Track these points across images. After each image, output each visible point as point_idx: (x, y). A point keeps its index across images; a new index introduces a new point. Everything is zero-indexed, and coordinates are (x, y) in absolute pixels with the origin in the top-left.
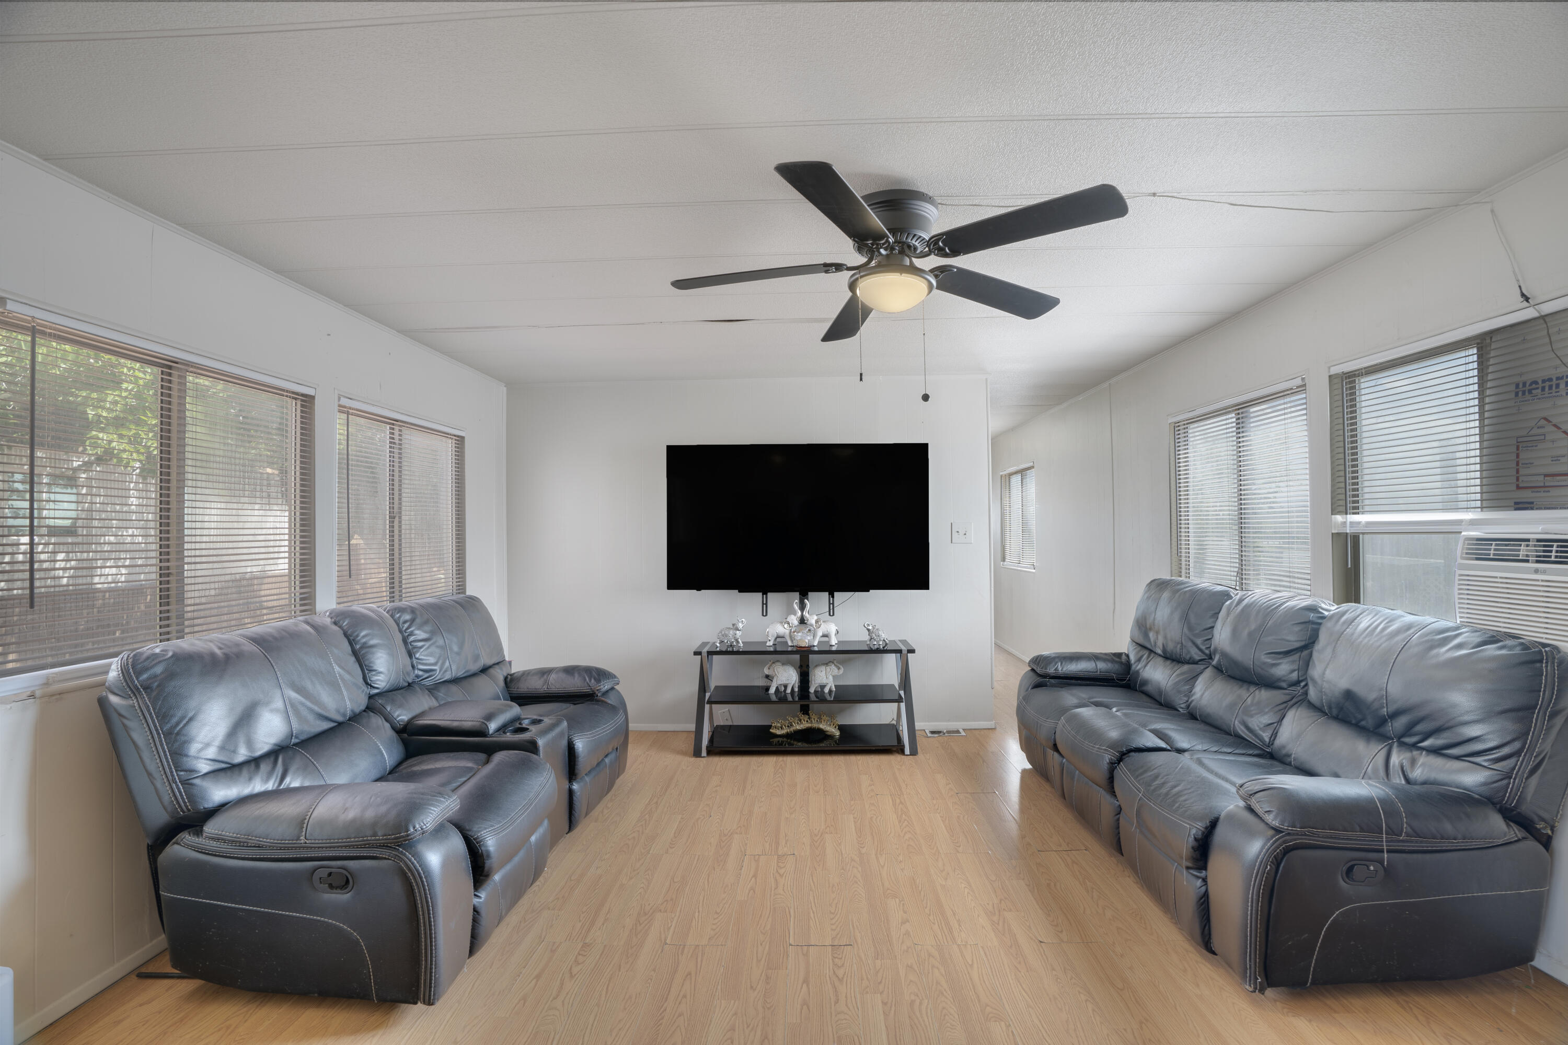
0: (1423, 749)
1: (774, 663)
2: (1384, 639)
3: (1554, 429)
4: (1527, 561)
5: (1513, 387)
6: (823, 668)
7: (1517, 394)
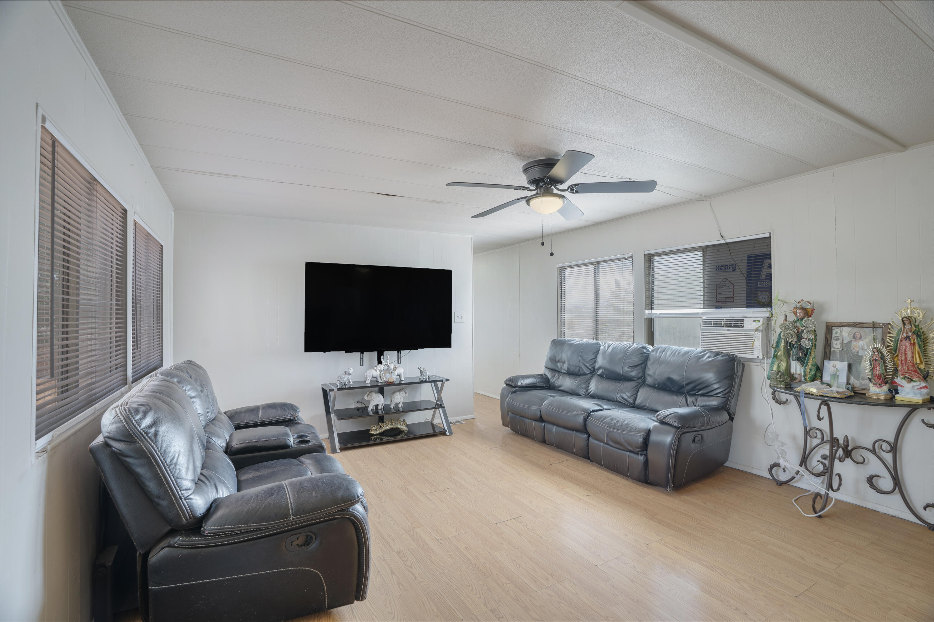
0: (698, 395)
1: (370, 393)
2: (680, 357)
3: (729, 282)
4: (723, 327)
5: (715, 267)
6: (398, 393)
7: (716, 269)
